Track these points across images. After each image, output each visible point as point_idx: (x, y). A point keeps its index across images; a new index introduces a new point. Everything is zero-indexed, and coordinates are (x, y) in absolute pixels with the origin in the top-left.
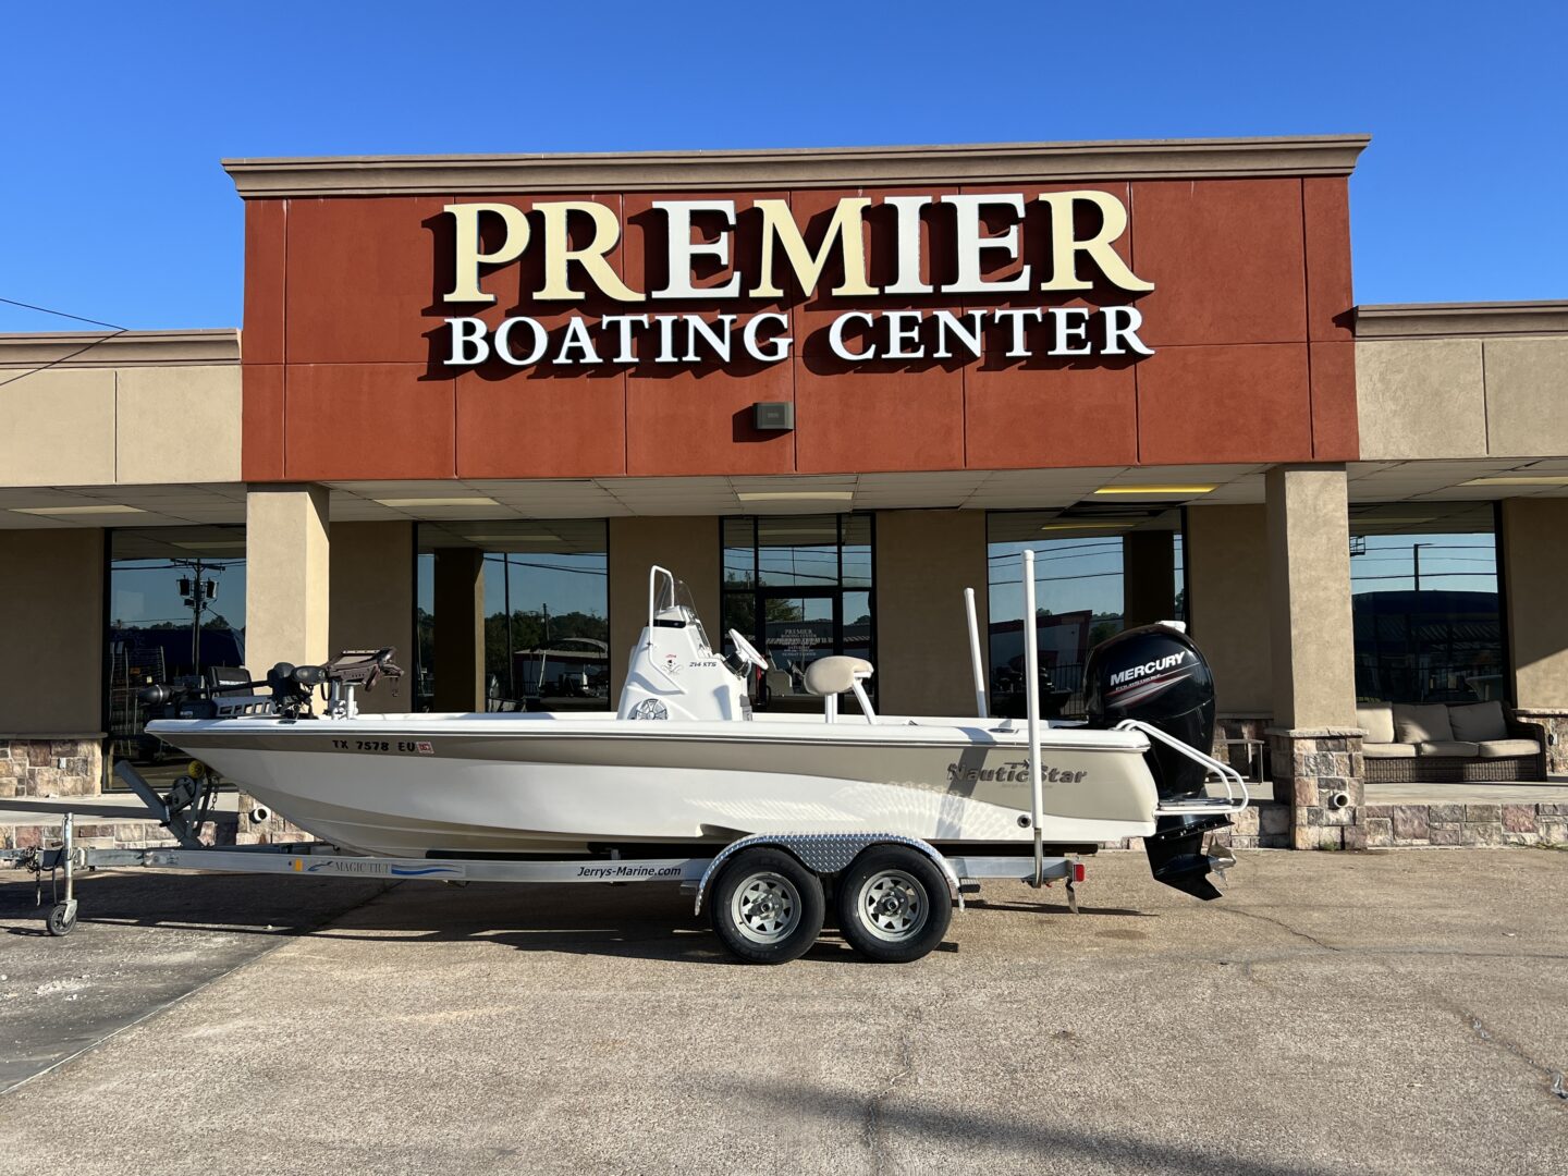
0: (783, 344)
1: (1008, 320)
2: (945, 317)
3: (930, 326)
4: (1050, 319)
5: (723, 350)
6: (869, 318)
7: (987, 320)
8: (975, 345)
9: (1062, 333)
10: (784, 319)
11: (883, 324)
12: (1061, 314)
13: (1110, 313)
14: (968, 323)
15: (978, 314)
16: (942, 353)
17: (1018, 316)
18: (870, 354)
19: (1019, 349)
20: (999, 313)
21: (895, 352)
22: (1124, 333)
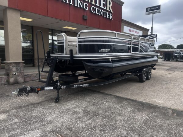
0: (87, 8)
2: (100, 10)
3: (99, 10)
5: (82, 6)
6: (94, 7)
8: (102, 14)
9: (108, 15)
10: (87, 4)
11: (96, 8)
12: (108, 13)
13: (111, 14)
14: (102, 11)
16: (100, 14)
17: (105, 12)
18: (94, 12)
19: (105, 16)
21: (96, 13)
22: (111, 17)
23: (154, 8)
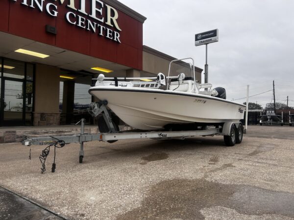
0: (56, 13)
1: (100, 27)
2: (89, 21)
3: (87, 22)
4: (107, 30)
5: (41, 8)
6: (75, 15)
7: (97, 25)
8: (94, 30)
9: (108, 33)
10: (56, 7)
11: (78, 18)
14: (93, 24)
15: (95, 23)
16: (88, 29)
17: (102, 27)
18: (75, 23)
19: (101, 34)
20: (99, 25)
21: (80, 25)
22: (117, 37)
23: (207, 35)
